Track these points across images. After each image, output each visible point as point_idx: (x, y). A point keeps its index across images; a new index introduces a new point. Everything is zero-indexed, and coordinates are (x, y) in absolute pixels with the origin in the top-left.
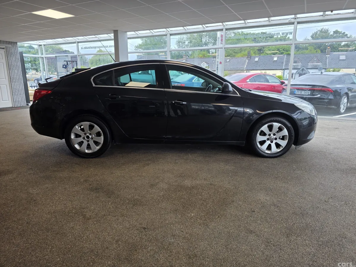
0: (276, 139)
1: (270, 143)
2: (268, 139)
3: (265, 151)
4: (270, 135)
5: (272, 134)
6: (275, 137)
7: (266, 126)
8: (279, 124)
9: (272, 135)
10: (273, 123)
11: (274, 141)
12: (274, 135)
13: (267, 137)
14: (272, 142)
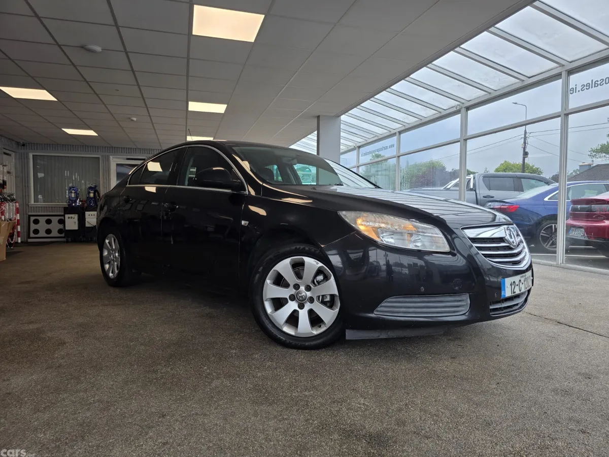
0: (311, 300)
1: (298, 309)
2: (292, 298)
3: (281, 326)
4: (297, 287)
5: (302, 285)
6: (309, 294)
7: (287, 262)
8: (317, 264)
9: (302, 288)
10: (303, 257)
11: (308, 306)
12: (308, 288)
13: (291, 291)
14: (301, 306)
